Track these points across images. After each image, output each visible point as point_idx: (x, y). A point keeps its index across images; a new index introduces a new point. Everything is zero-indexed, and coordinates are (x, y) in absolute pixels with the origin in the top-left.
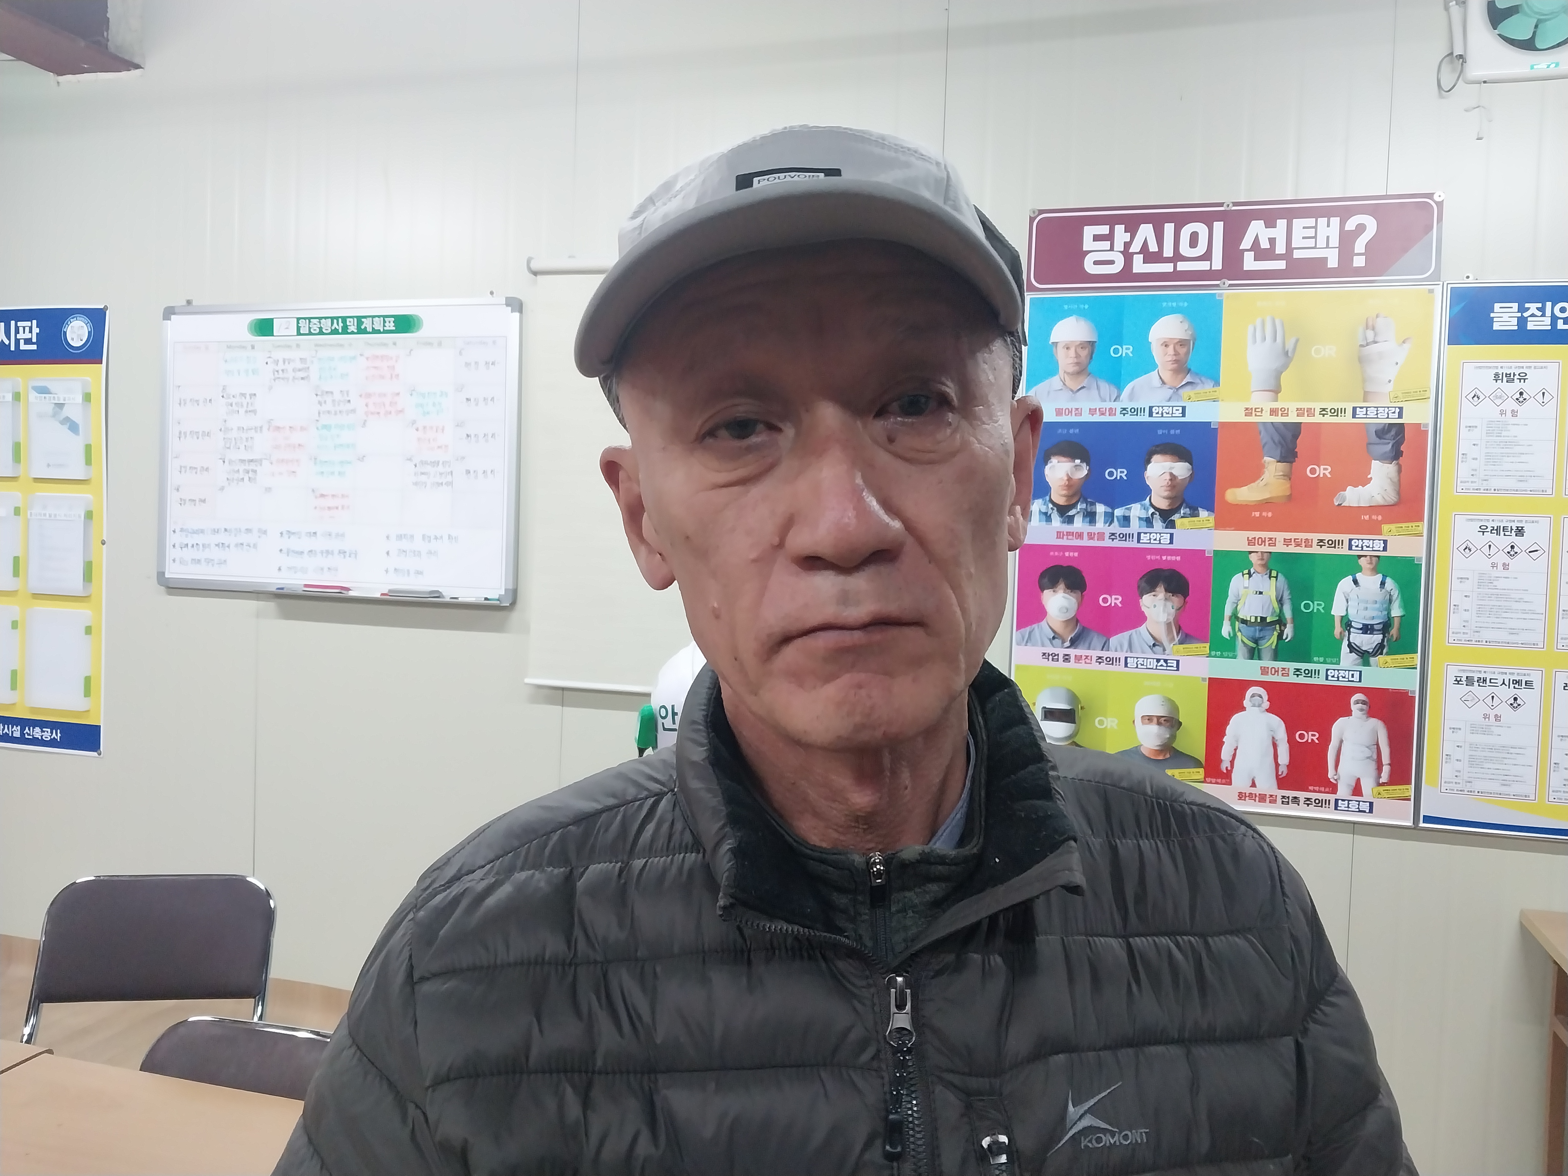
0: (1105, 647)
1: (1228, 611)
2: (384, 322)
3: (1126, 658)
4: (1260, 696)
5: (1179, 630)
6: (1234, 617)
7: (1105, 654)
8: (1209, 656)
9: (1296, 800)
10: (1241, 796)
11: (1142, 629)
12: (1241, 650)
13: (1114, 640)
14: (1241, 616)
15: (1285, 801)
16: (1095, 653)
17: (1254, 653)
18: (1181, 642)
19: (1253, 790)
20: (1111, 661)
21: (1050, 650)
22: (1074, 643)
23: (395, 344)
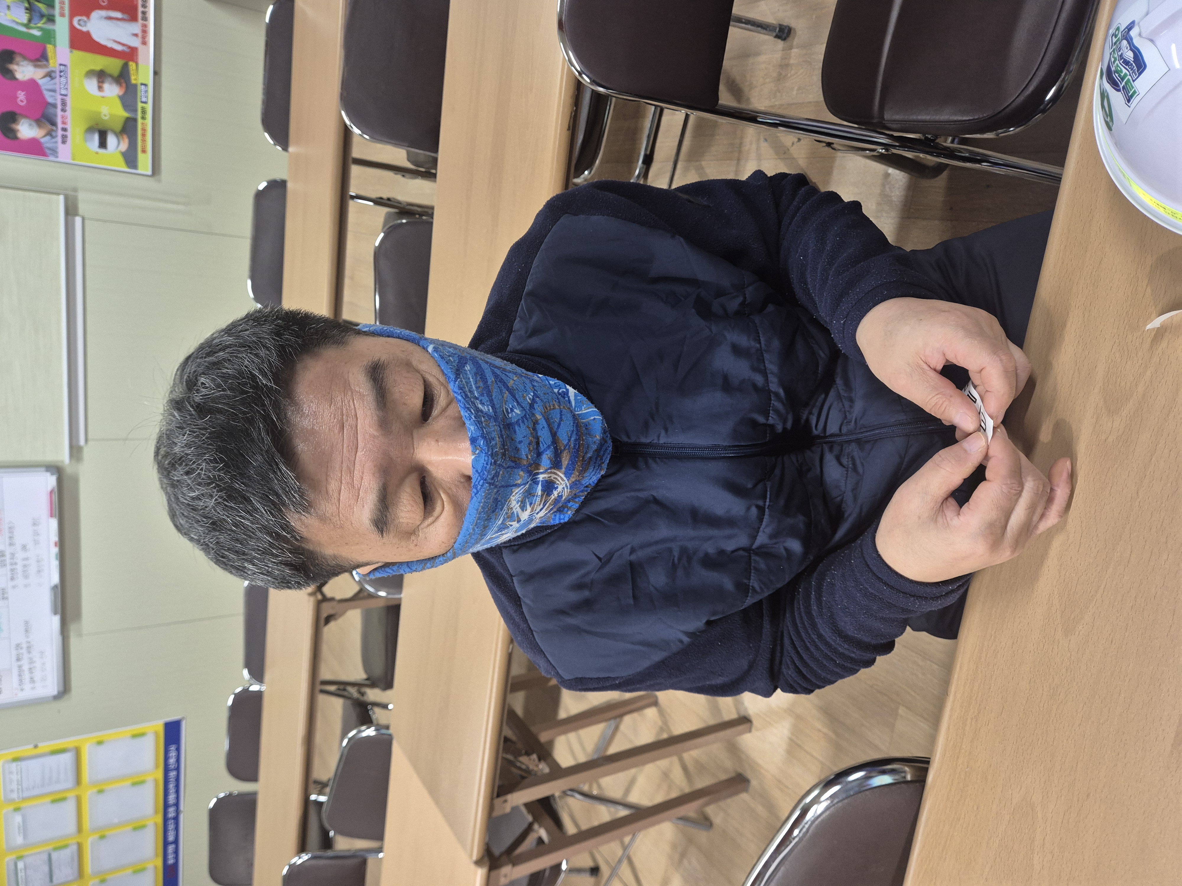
0: (55, 106)
1: (24, 29)
3: (62, 95)
4: (79, 20)
5: (38, 60)
6: (27, 26)
7: (59, 107)
8: (55, 46)
9: (144, 13)
10: (144, 43)
11: (41, 82)
12: (49, 27)
13: (50, 100)
14: (25, 21)
15: (145, 18)
16: (59, 113)
17: (51, 19)
18: (47, 60)
19: (140, 35)
20: (64, 104)
21: (59, 139)
22: (54, 124)
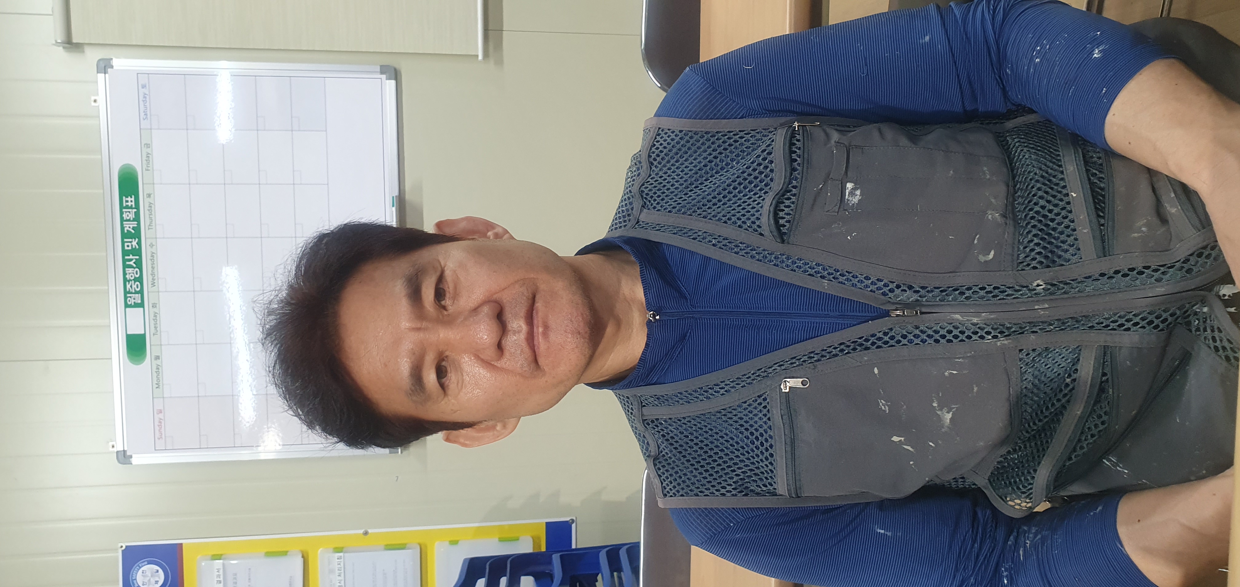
2: (127, 207)
23: (149, 196)
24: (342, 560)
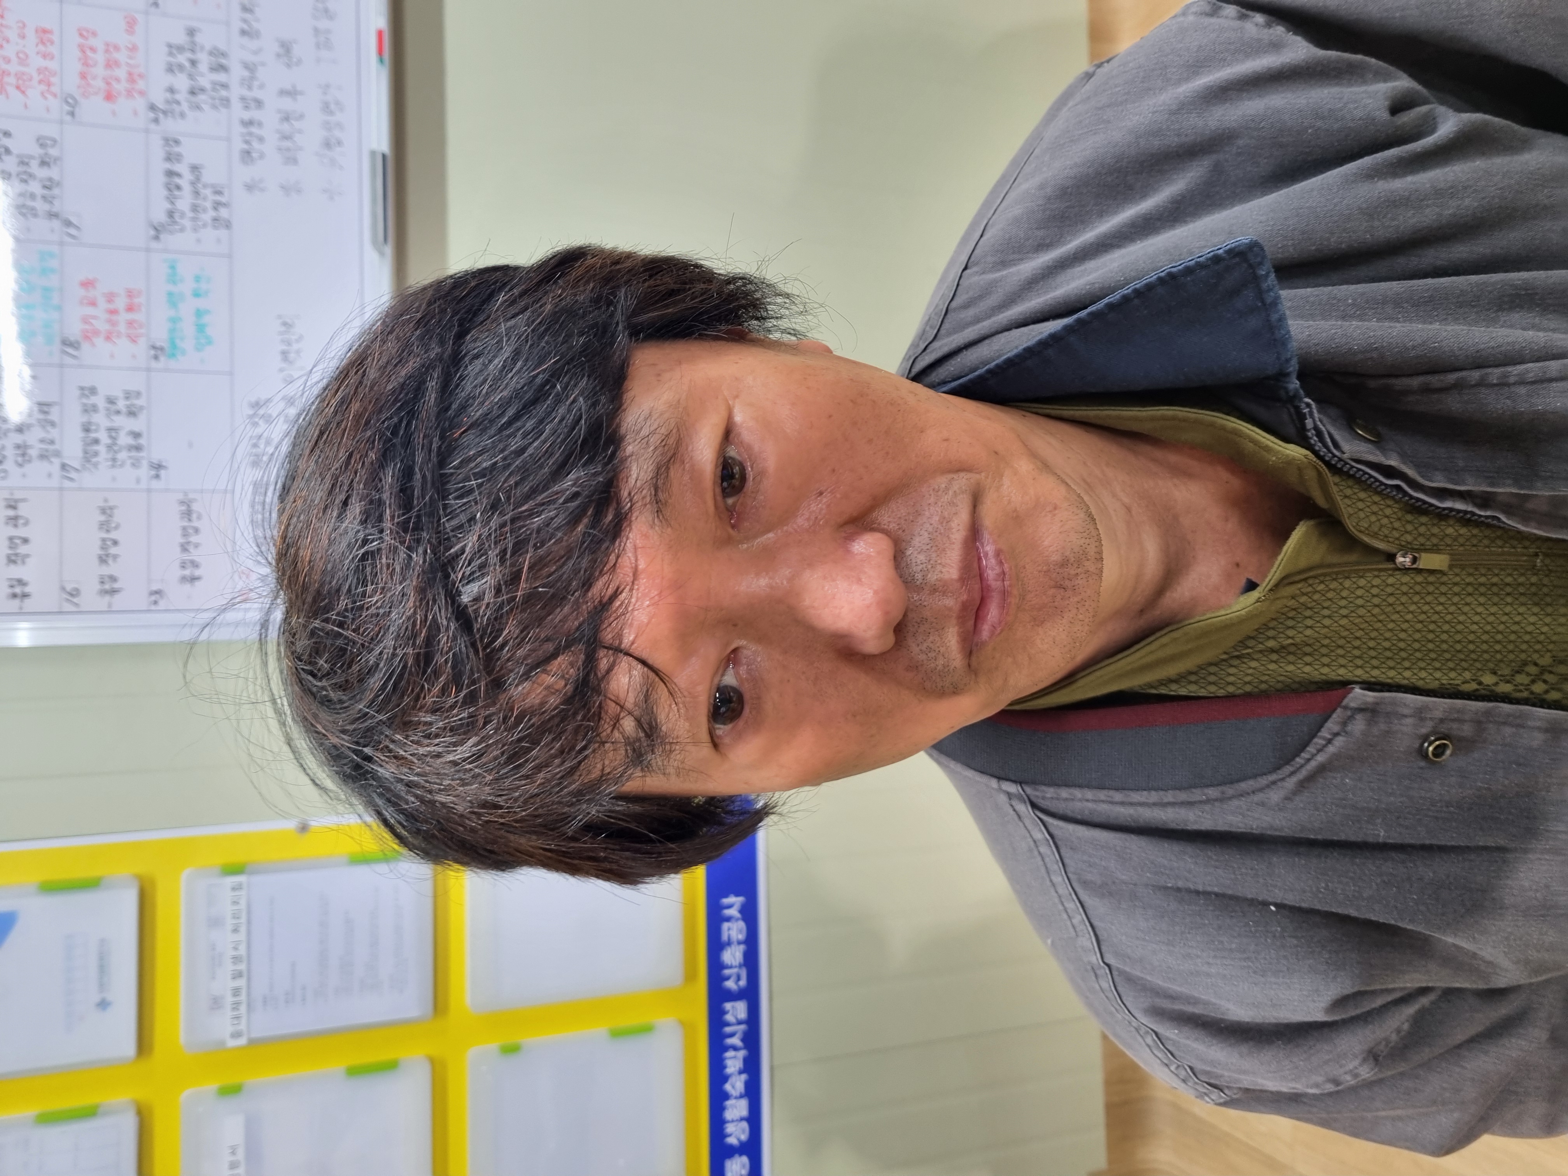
24: (243, 893)
